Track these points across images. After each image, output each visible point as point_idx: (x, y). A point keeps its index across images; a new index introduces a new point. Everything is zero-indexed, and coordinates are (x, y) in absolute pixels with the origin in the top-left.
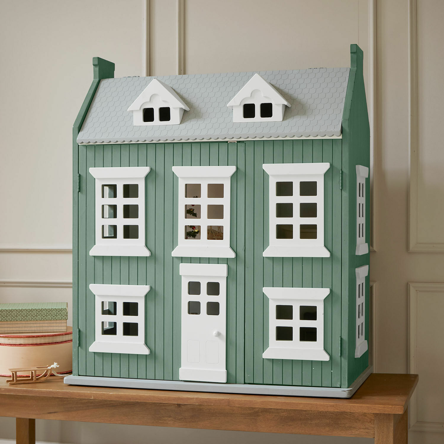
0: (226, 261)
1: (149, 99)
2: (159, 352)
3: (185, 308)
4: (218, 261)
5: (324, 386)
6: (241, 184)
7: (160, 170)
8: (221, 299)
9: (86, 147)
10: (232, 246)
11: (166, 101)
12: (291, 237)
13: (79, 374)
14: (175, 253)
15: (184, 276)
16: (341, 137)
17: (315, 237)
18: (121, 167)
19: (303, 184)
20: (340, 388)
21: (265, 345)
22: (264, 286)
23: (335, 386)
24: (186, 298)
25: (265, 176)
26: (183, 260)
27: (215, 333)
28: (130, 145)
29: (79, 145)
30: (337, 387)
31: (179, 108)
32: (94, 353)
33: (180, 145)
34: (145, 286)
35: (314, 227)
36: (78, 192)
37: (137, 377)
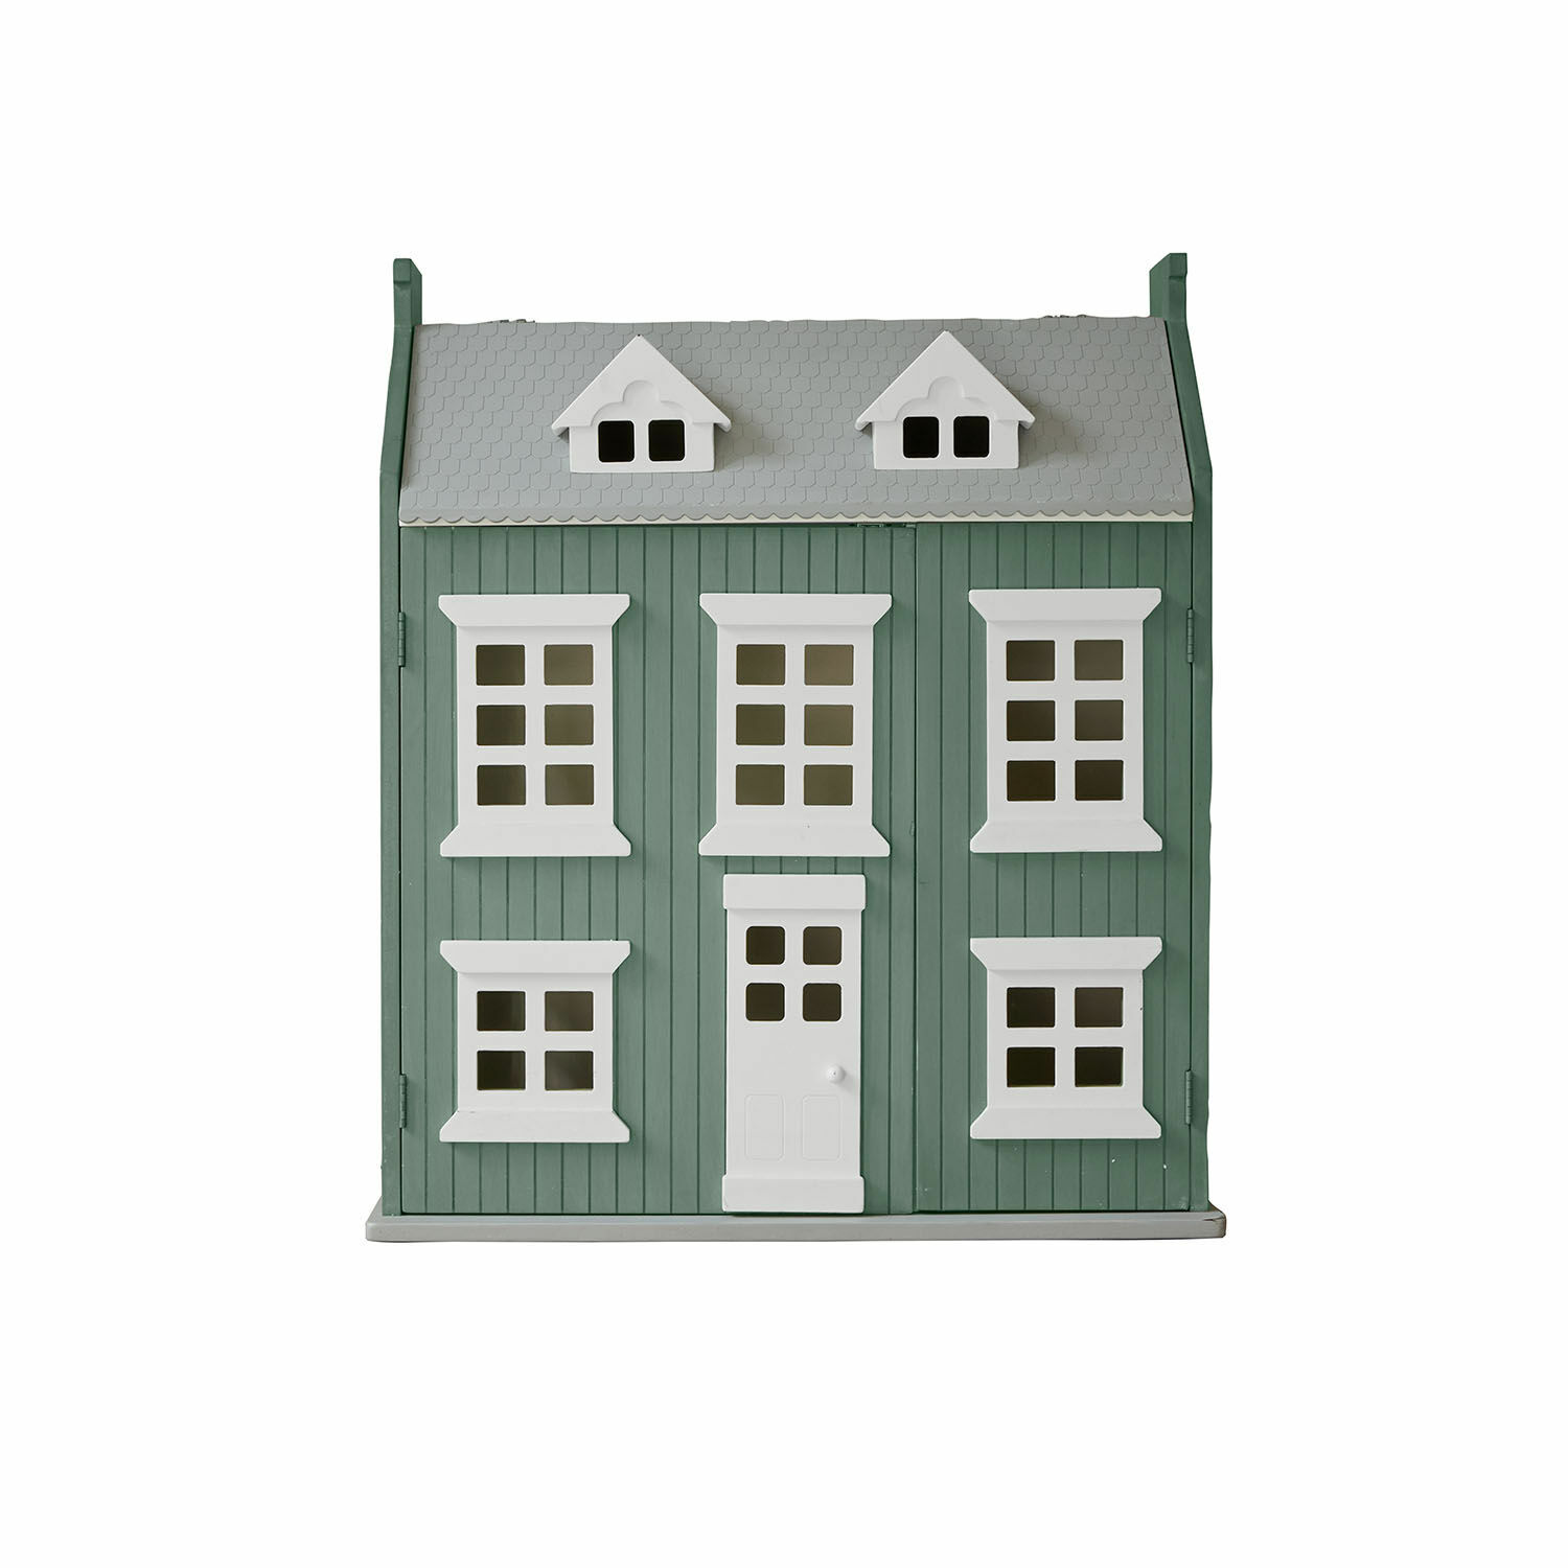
0: (859, 865)
1: (621, 397)
2: (657, 1132)
3: (737, 1002)
4: (835, 865)
5: (1142, 1208)
6: (903, 648)
7: (658, 603)
8: (846, 974)
9: (425, 533)
10: (877, 823)
11: (672, 403)
12: (1049, 794)
13: (404, 1210)
14: (709, 846)
15: (737, 911)
16: (1189, 519)
17: (1116, 794)
19: (1082, 648)
20: (1188, 1211)
21: (974, 1100)
22: (972, 934)
23: (1174, 1207)
24: (742, 974)
25: (974, 625)
26: (729, 864)
27: (830, 1072)
28: (566, 529)
29: (400, 528)
30: (1178, 1208)
31: (712, 425)
32: (453, 1144)
33: (721, 533)
34: (612, 942)
35: (1114, 769)
36: (400, 667)
37: (590, 1210)
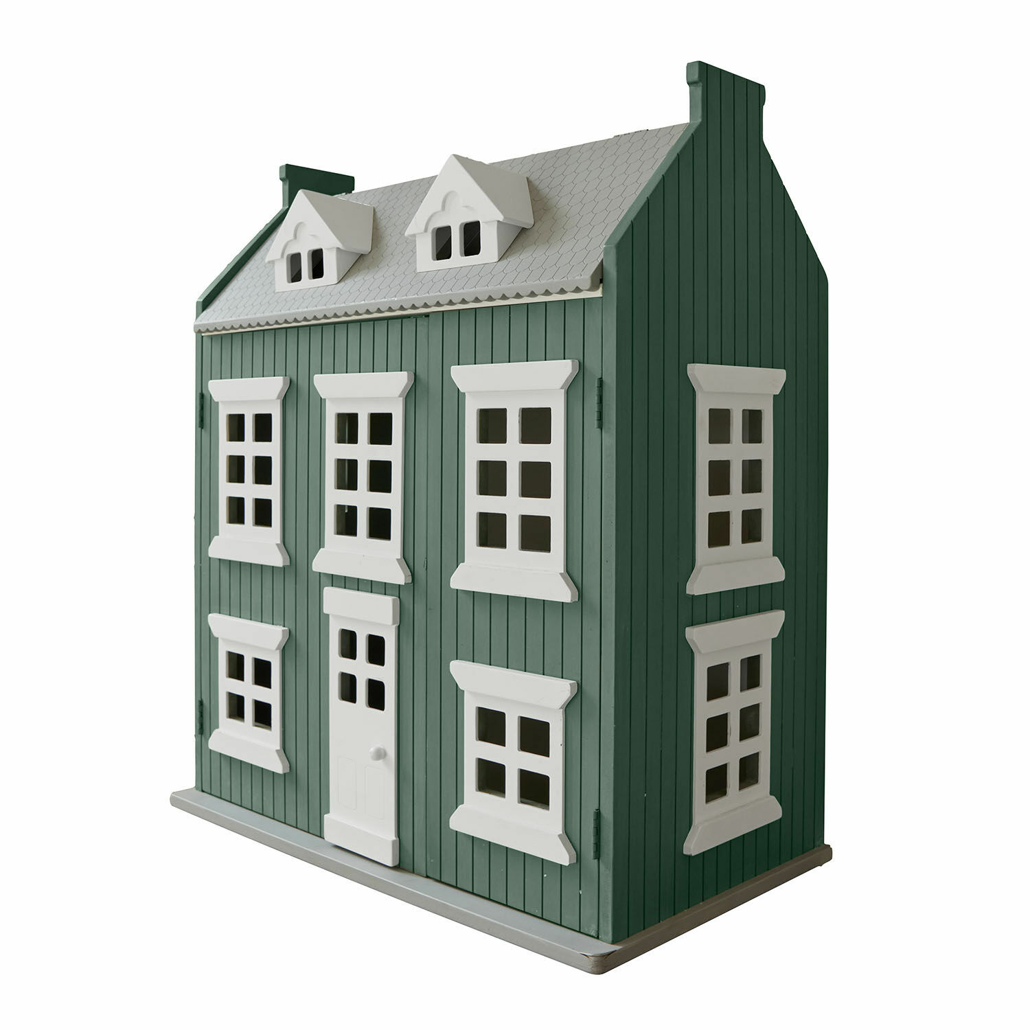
0: (398, 590)
1: (293, 235)
2: (302, 771)
4: (385, 589)
5: (565, 925)
6: (421, 414)
7: (303, 383)
9: (212, 339)
10: (406, 558)
12: (503, 544)
13: (203, 789)
15: (333, 615)
16: (599, 293)
17: (548, 547)
18: (243, 379)
20: (597, 938)
21: (459, 796)
22: (456, 657)
23: (587, 931)
25: (460, 396)
26: (334, 580)
28: (266, 333)
29: (202, 337)
30: (589, 934)
31: (335, 249)
32: (214, 751)
33: (331, 329)
35: (547, 523)
36: (201, 428)
37: (274, 816)
